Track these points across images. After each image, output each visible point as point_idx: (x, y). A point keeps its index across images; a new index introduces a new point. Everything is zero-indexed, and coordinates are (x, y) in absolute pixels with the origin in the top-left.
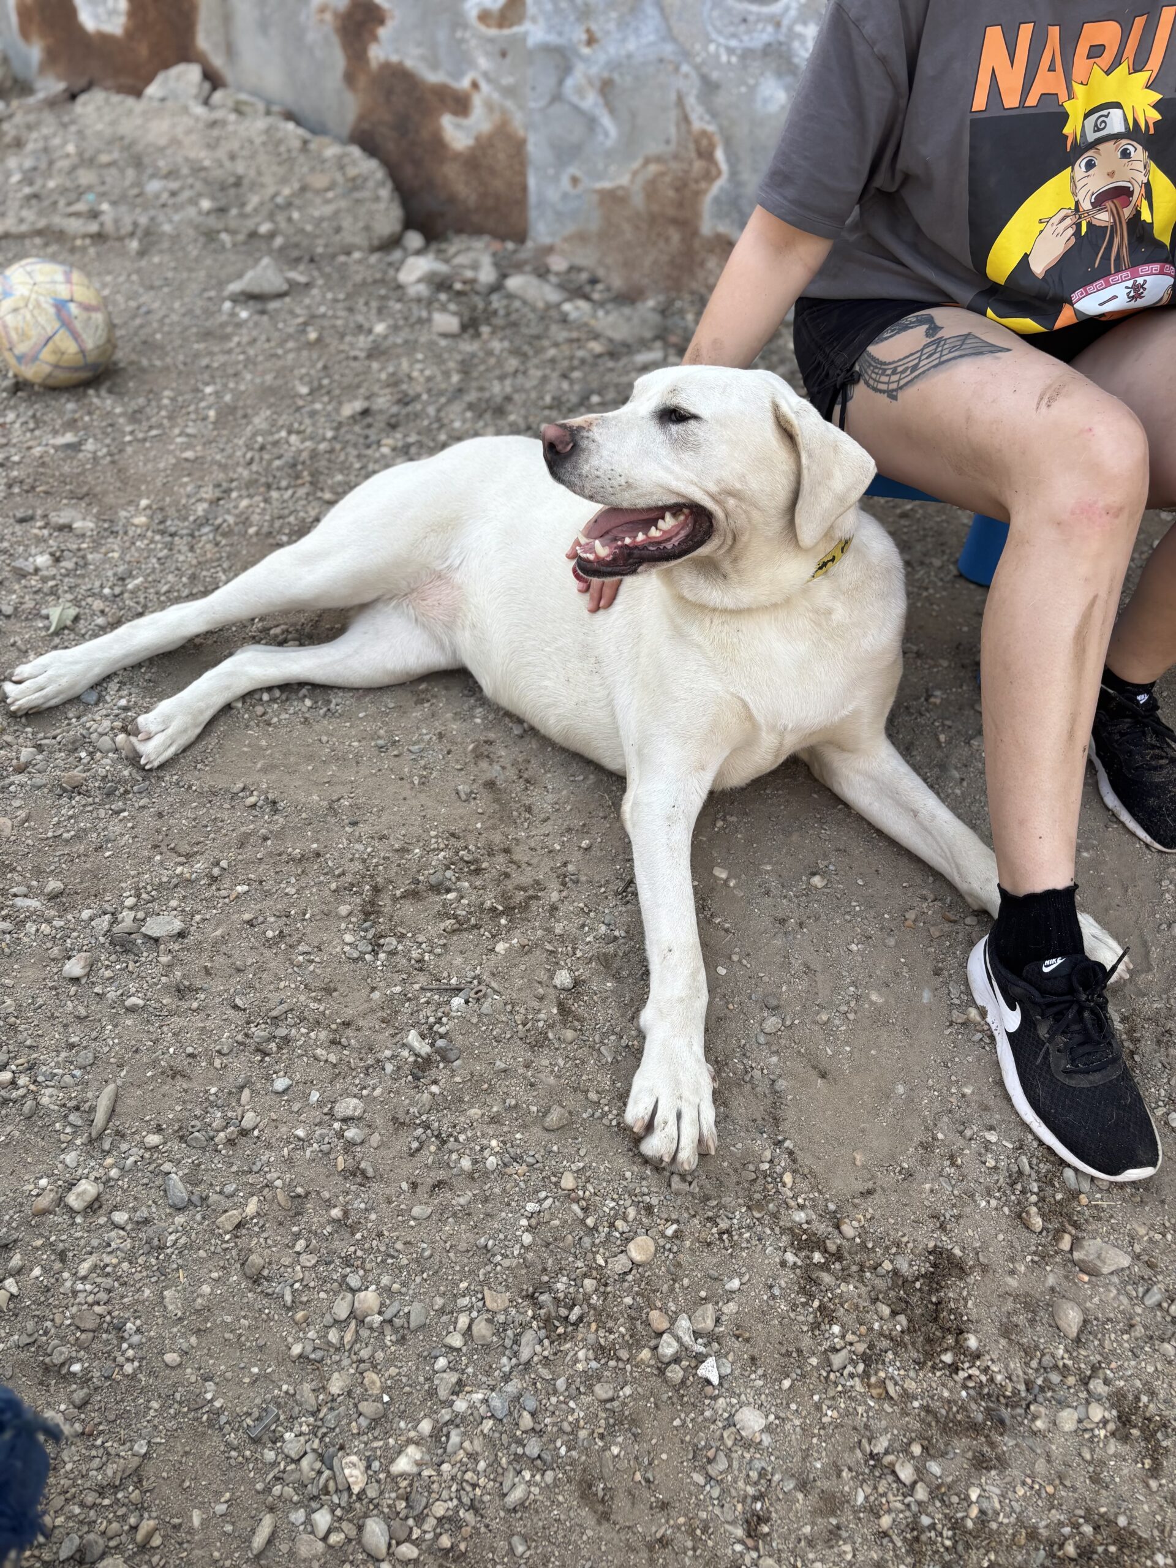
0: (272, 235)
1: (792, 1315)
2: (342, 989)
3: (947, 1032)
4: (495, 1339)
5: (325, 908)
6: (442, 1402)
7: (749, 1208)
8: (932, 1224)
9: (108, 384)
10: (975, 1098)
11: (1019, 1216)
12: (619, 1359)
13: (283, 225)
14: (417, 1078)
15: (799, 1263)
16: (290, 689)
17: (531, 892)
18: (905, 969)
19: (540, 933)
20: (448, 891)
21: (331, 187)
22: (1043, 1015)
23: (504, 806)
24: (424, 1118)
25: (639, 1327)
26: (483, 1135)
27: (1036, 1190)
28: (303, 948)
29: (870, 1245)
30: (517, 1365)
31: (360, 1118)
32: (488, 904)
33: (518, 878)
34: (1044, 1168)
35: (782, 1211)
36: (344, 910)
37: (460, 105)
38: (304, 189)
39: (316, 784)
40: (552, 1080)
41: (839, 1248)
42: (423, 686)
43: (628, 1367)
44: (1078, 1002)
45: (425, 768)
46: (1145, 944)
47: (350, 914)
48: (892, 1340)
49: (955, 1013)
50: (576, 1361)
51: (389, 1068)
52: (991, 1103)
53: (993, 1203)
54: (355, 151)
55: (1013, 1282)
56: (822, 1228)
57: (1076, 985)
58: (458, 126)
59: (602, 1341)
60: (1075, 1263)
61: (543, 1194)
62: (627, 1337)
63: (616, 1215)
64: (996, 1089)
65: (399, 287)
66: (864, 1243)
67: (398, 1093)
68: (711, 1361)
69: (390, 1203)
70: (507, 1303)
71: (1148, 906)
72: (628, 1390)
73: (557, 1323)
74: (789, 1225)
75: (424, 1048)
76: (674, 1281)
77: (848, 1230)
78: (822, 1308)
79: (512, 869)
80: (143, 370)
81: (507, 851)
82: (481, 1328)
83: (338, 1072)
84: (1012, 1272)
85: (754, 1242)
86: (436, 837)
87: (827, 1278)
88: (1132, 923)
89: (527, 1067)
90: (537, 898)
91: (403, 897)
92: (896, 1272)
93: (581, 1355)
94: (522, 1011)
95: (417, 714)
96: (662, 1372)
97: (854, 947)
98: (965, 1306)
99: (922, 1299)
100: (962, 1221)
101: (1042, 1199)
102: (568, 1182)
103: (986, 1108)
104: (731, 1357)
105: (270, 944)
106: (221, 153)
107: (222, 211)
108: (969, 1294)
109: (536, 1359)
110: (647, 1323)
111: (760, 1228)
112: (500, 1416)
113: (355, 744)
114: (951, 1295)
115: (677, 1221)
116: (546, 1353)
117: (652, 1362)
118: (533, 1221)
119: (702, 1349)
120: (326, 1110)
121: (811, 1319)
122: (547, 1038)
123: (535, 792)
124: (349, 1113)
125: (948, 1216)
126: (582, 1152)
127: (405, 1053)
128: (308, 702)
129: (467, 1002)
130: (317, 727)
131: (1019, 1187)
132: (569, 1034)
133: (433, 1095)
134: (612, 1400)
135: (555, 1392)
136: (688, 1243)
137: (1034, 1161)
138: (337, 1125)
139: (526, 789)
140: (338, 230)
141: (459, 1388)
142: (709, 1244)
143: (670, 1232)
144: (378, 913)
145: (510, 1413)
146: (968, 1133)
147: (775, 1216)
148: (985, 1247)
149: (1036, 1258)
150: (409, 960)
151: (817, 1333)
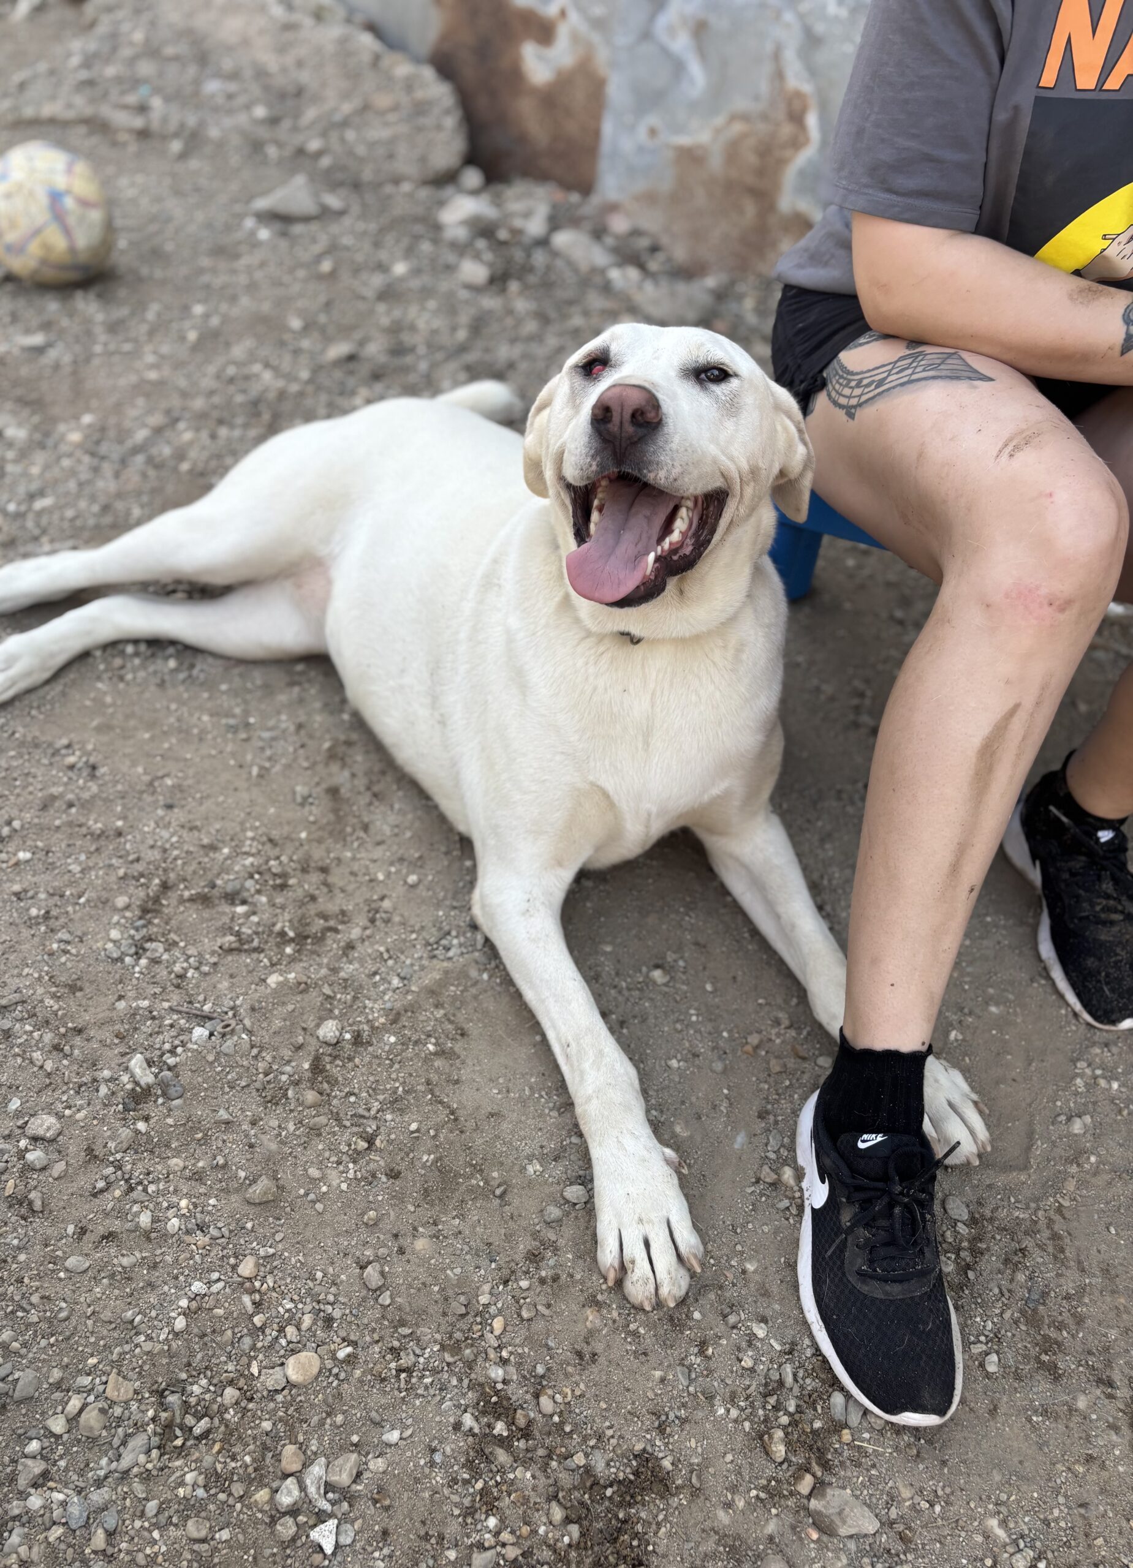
0: (319, 154)
1: (446, 1491)
2: (89, 989)
3: (749, 1190)
4: (104, 1433)
5: (105, 895)
6: (21, 1493)
7: (443, 1348)
8: (649, 1421)
9: (97, 289)
10: (757, 1278)
11: (761, 1438)
12: (230, 1494)
13: (336, 145)
14: (126, 1109)
15: (476, 1430)
16: (157, 644)
17: (332, 923)
18: (725, 1104)
19: (324, 971)
20: (244, 902)
21: (396, 108)
22: (848, 1199)
23: (339, 819)
24: (118, 1156)
25: (268, 1460)
26: (176, 1191)
27: (792, 1409)
28: (63, 935)
29: (568, 1429)
30: (116, 1471)
31: (53, 1141)
32: (278, 927)
33: (325, 904)
34: (810, 1384)
35: (480, 1360)
36: (121, 901)
37: (544, 32)
38: (366, 108)
39: (148, 755)
40: (273, 1146)
41: (530, 1423)
42: (300, 667)
43: (238, 1506)
44: (890, 1193)
45: (270, 759)
46: (1030, 1135)
47: (127, 907)
48: (555, 1551)
49: (766, 1168)
50: (182, 1483)
51: (104, 1090)
52: (775, 1289)
53: (734, 1413)
54: (428, 73)
55: (723, 1517)
56: (518, 1393)
57: (892, 1171)
58: (540, 58)
59: (219, 1467)
60: (809, 1513)
61: (215, 1276)
62: (250, 1470)
63: (291, 1319)
64: (787, 1272)
65: (437, 227)
66: (562, 1423)
67: (102, 1121)
68: (332, 1524)
69: (46, 1246)
70: (130, 1394)
71: (1050, 1089)
72: (225, 1535)
73: (178, 1432)
74: (482, 1380)
75: (147, 1078)
76: (329, 1414)
77: (546, 1403)
78: (484, 1492)
79: (321, 893)
80: (140, 280)
81: (324, 870)
82: (92, 1418)
83: (50, 1081)
84: (728, 1505)
85: (432, 1392)
86: (253, 839)
87: (502, 1456)
88: (1024, 1105)
89: (253, 1123)
90: (336, 931)
91: (192, 900)
92: (588, 1470)
93: (189, 1478)
94: (268, 1058)
95: (282, 698)
96: (273, 1521)
97: (674, 1063)
98: (656, 1533)
99: (609, 1511)
100: (687, 1427)
101: (794, 1423)
102: (247, 1268)
103: (766, 1294)
104: (358, 1524)
105: (32, 922)
106: (289, 59)
107: (273, 121)
108: (666, 1519)
109: (135, 1470)
110: (277, 1457)
111: (446, 1375)
112: (74, 1527)
113: (205, 718)
114: (643, 1515)
115: (354, 1344)
116: (150, 1466)
117: (267, 1508)
118: (194, 1304)
119: (327, 1507)
120: (20, 1122)
121: (467, 1502)
122: (285, 1095)
123: (379, 809)
124: (41, 1132)
125: (672, 1416)
126: (278, 1237)
127: (125, 1078)
128: (172, 663)
129: (211, 1034)
130: (171, 692)
131: (772, 1400)
132: (311, 1096)
133: (137, 1132)
134: (203, 1541)
135: (142, 1514)
136: (358, 1373)
137: (801, 1373)
138: (23, 1143)
139: (370, 804)
140: (391, 156)
141: (41, 1481)
142: (383, 1380)
143: (341, 1354)
144: (157, 912)
145: (87, 1525)
146: (732, 1319)
147: (470, 1365)
148: (706, 1463)
149: (762, 1495)
150: (170, 973)
151: (469, 1520)
